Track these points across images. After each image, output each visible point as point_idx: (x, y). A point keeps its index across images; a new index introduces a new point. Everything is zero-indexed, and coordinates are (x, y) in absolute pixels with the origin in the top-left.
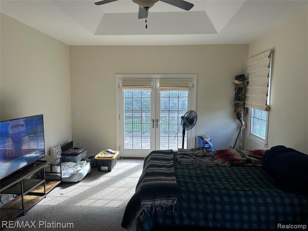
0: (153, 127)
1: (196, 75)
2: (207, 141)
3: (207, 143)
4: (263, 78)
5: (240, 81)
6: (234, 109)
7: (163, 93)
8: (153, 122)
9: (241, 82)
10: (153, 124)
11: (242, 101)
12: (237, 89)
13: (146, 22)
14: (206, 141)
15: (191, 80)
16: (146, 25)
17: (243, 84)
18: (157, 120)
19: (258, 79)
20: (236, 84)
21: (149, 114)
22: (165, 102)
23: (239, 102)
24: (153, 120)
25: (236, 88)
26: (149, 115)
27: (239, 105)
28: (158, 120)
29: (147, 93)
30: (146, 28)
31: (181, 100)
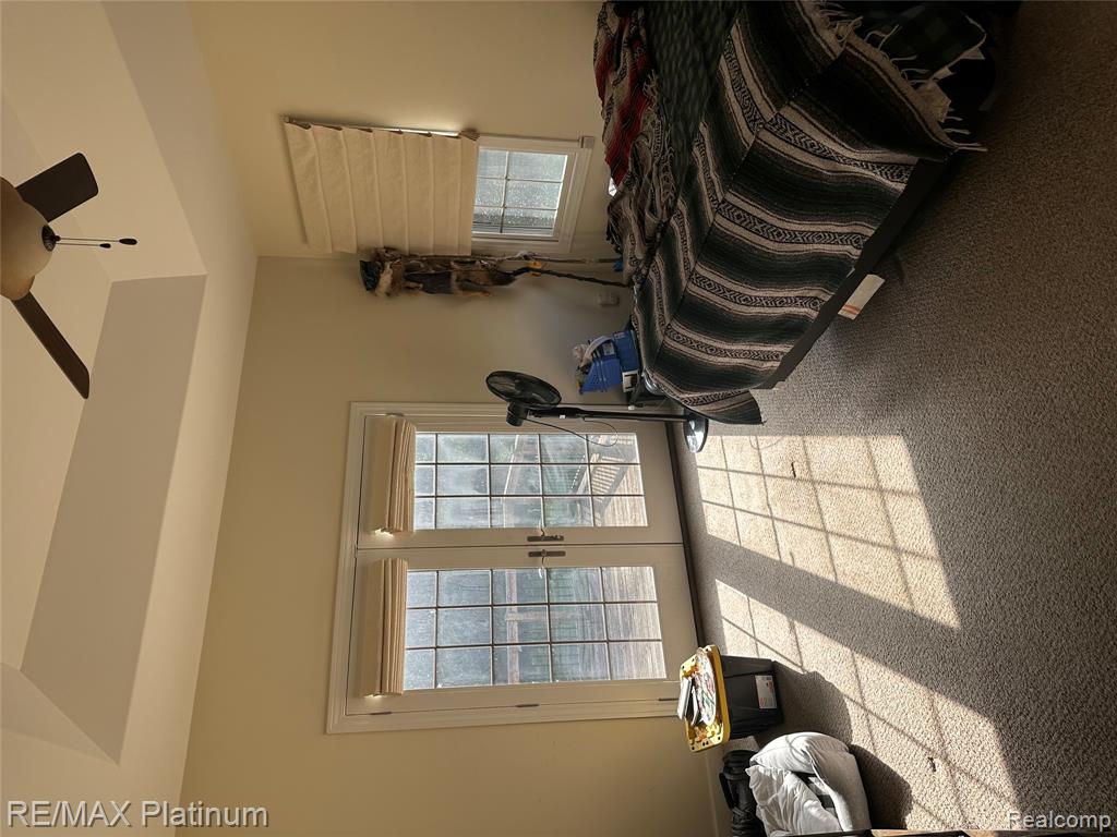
0: (562, 554)
1: (354, 404)
2: (592, 351)
3: (600, 348)
4: (375, 162)
5: (383, 267)
6: (479, 294)
7: (421, 521)
8: (539, 554)
9: (388, 265)
10: (550, 554)
11: (450, 267)
12: (412, 284)
13: (107, 246)
14: (595, 351)
15: (370, 424)
16: (123, 241)
17: (395, 260)
18: (530, 539)
19: (376, 187)
20: (393, 283)
21: (510, 577)
22: (458, 512)
23: (454, 277)
24: (531, 554)
25: (409, 288)
26: (511, 575)
27: (463, 277)
28: (531, 535)
29: (416, 586)
30: (133, 242)
31: (449, 455)
